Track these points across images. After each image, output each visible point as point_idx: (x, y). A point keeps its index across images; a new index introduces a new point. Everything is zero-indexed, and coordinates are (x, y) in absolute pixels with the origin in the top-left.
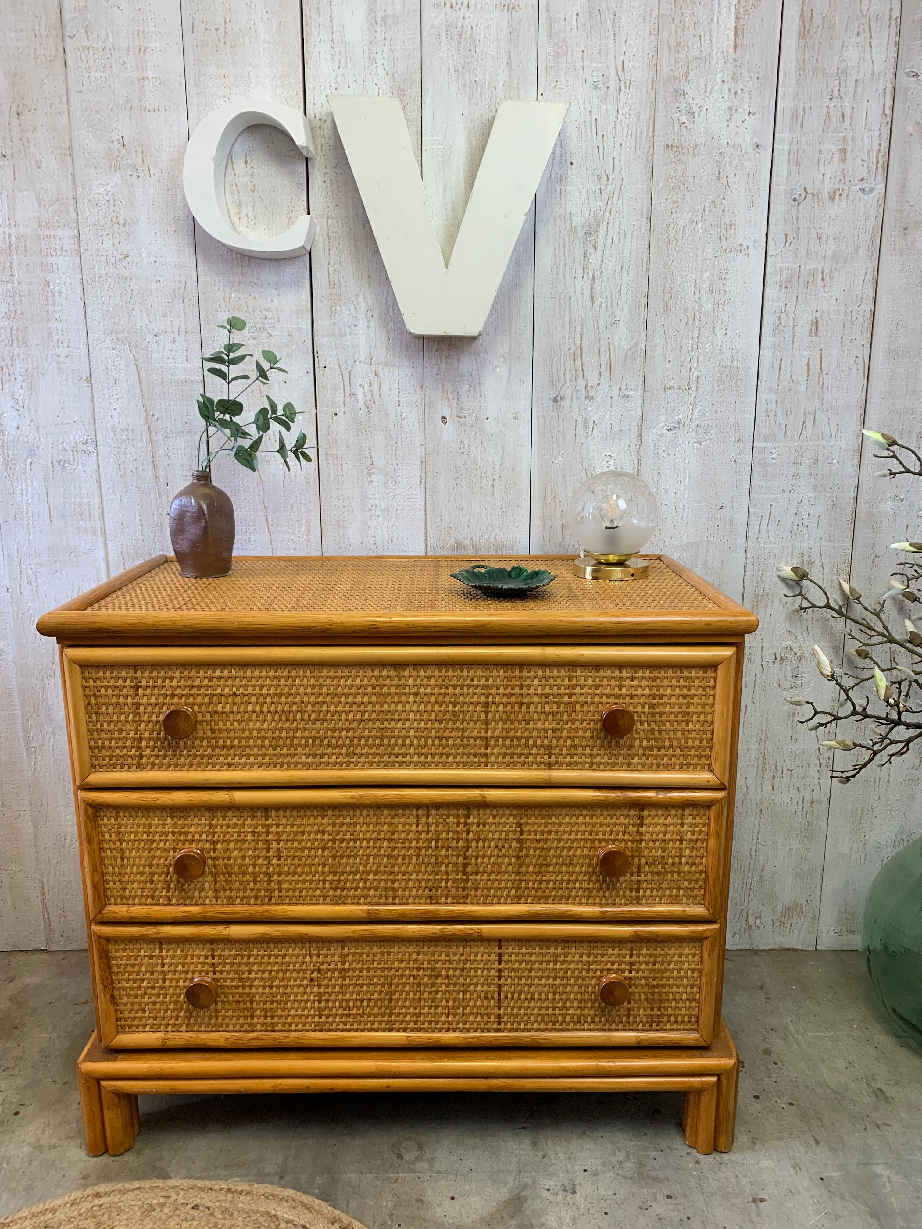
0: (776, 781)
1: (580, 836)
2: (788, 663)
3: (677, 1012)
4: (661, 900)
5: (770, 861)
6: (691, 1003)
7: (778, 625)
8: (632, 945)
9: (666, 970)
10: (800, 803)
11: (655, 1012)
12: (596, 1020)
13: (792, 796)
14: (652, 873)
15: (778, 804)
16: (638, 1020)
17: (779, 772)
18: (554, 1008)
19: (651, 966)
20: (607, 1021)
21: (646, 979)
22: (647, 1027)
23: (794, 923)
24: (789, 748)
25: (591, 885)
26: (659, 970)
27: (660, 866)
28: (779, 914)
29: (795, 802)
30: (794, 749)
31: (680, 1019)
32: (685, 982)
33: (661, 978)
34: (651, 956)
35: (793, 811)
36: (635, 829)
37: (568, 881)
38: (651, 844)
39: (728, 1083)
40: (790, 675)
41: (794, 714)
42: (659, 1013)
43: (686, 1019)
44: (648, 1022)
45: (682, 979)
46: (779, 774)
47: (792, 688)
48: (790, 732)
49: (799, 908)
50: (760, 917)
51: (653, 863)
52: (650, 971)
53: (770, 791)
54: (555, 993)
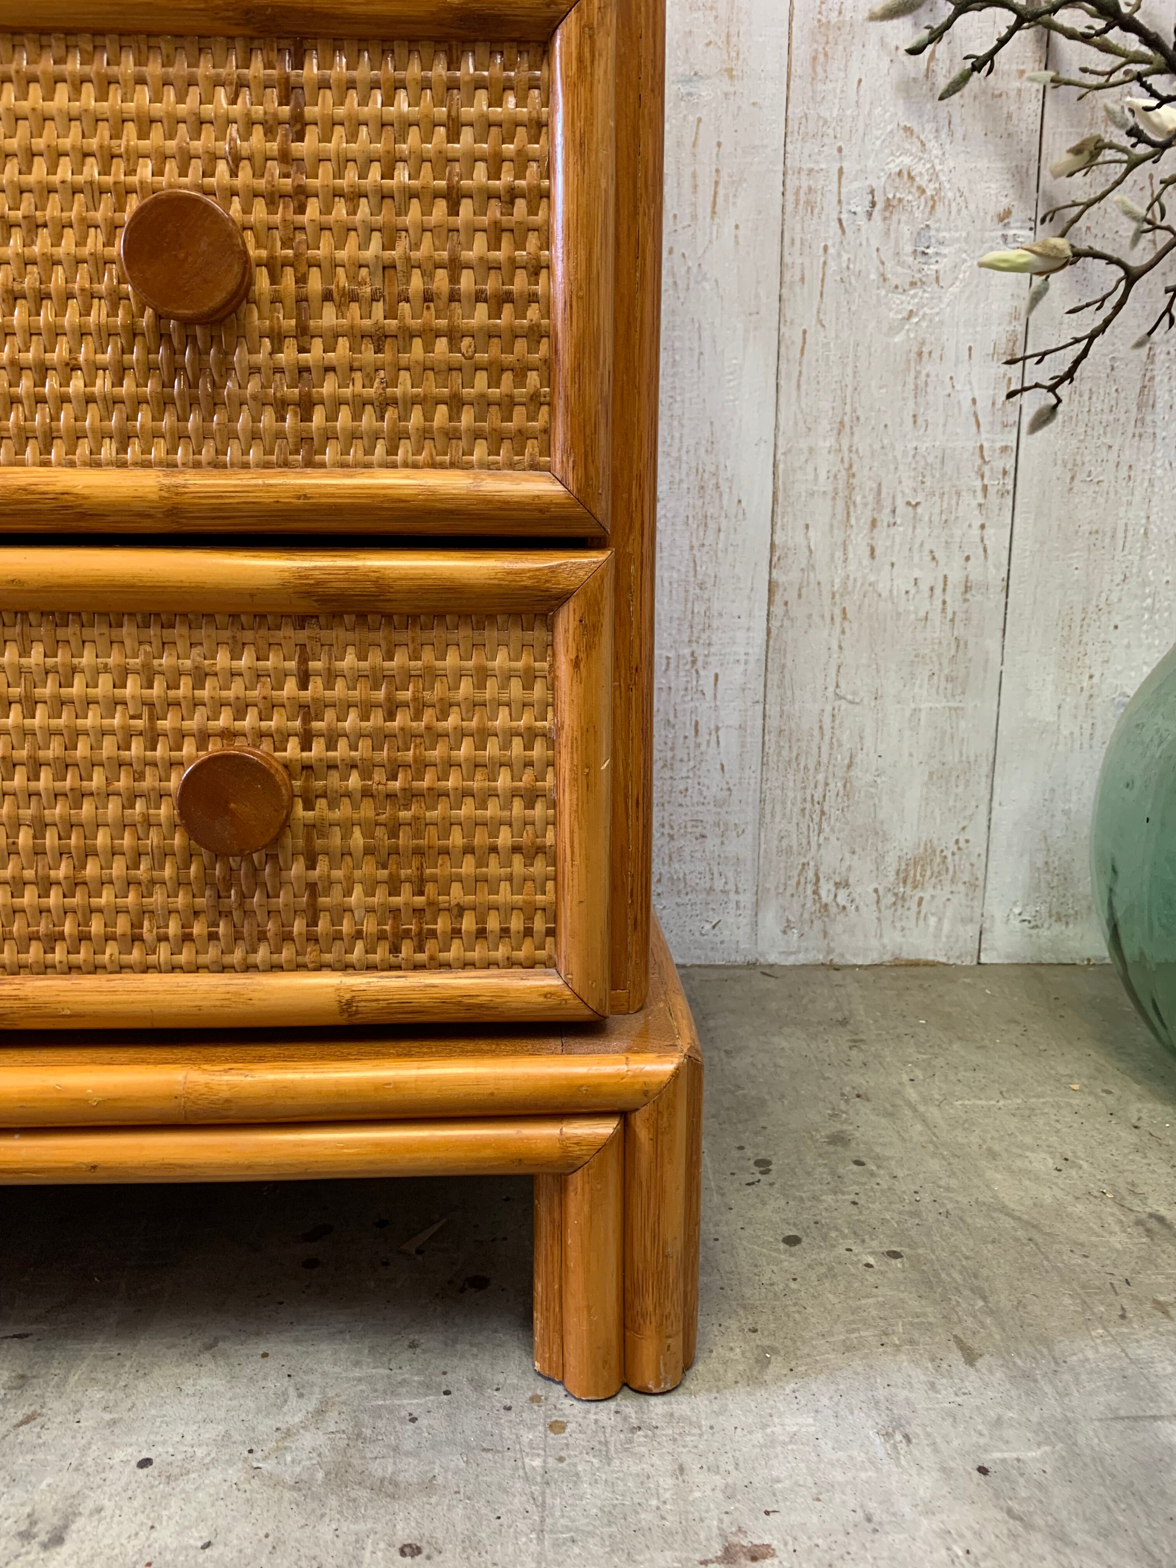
0: (881, 531)
1: (65, 171)
2: (904, 218)
3: (484, 896)
4: (392, 451)
5: (868, 742)
6: (530, 862)
7: (878, 111)
8: (302, 636)
9: (435, 736)
10: (938, 591)
11: (405, 898)
12: (198, 929)
13: (917, 573)
14: (357, 337)
15: (885, 594)
16: (346, 927)
17: (887, 510)
18: (45, 885)
19: (377, 719)
20: (238, 937)
21: (366, 769)
22: (381, 954)
23: (927, 896)
24: (911, 446)
25: (128, 387)
26: (409, 736)
27: (378, 309)
28: (892, 877)
29: (924, 587)
30: (922, 449)
31: (493, 923)
32: (503, 780)
33: (421, 766)
34: (376, 678)
35: (922, 614)
36: (274, 147)
37: (42, 370)
38: (340, 209)
39: (655, 1140)
40: (909, 248)
41: (920, 354)
42: (420, 900)
43: (516, 924)
44: (381, 936)
45: (492, 768)
46: (885, 517)
47: (913, 284)
48: (911, 403)
49: (938, 860)
50: (847, 885)
51: (354, 297)
52: (379, 738)
53: (866, 561)
54: (40, 826)
